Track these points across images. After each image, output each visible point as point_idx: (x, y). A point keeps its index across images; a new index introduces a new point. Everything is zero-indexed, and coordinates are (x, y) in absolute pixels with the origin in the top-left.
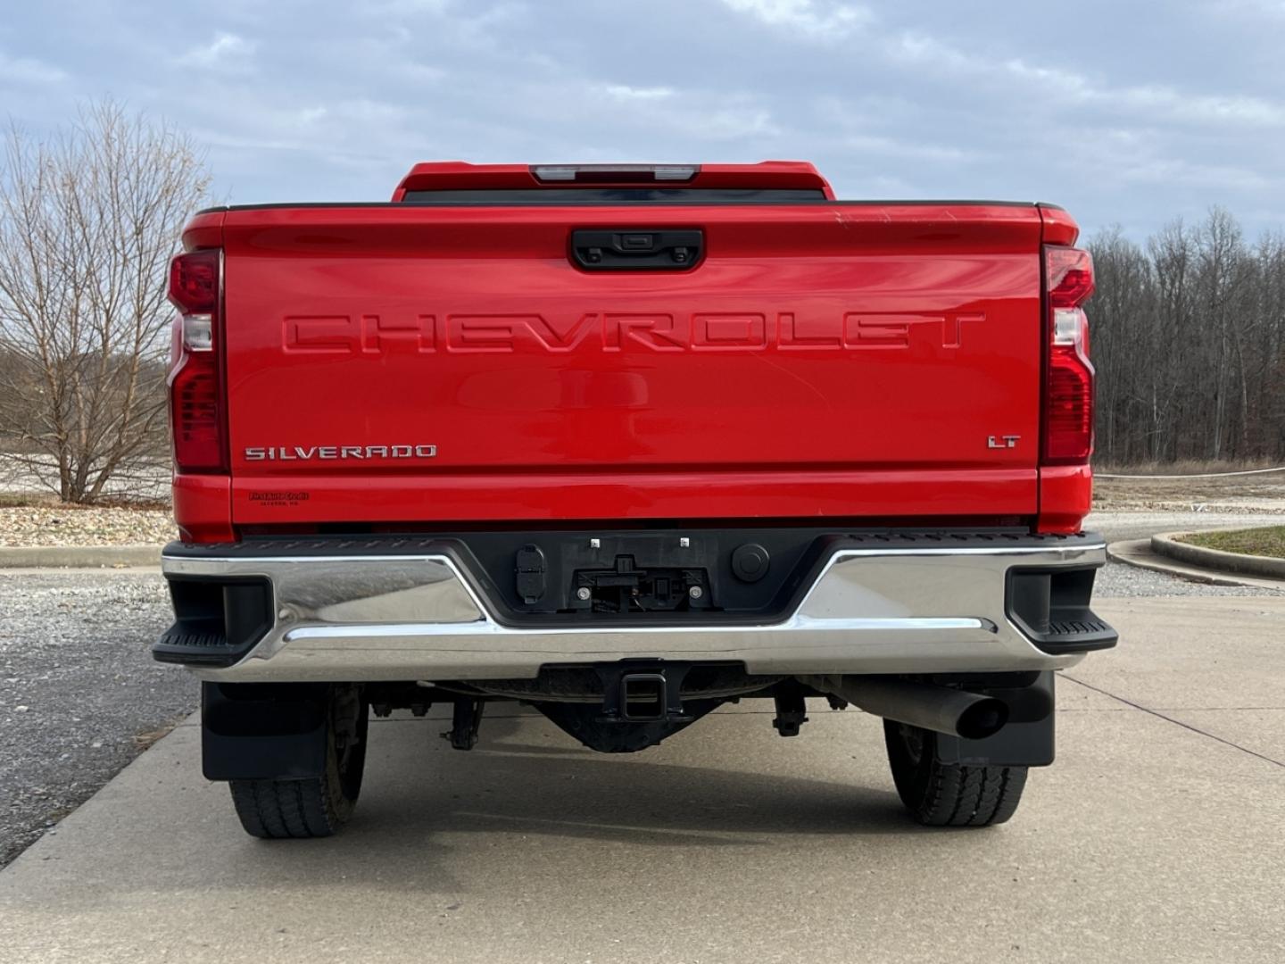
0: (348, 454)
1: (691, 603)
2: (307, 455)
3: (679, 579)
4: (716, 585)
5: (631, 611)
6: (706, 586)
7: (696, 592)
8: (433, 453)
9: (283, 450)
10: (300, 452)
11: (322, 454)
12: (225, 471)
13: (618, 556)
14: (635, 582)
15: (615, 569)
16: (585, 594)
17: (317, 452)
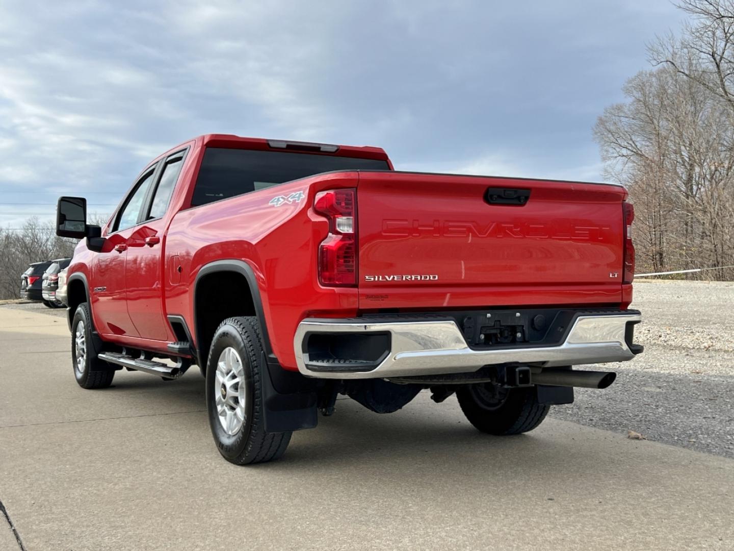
0: (406, 279)
1: (517, 340)
2: (389, 278)
3: (513, 329)
4: (527, 332)
5: (496, 343)
6: (523, 333)
7: (519, 335)
8: (437, 278)
9: (381, 277)
10: (387, 277)
11: (396, 279)
12: (356, 286)
13: (496, 321)
14: (498, 331)
15: (494, 326)
16: (482, 337)
17: (394, 278)
